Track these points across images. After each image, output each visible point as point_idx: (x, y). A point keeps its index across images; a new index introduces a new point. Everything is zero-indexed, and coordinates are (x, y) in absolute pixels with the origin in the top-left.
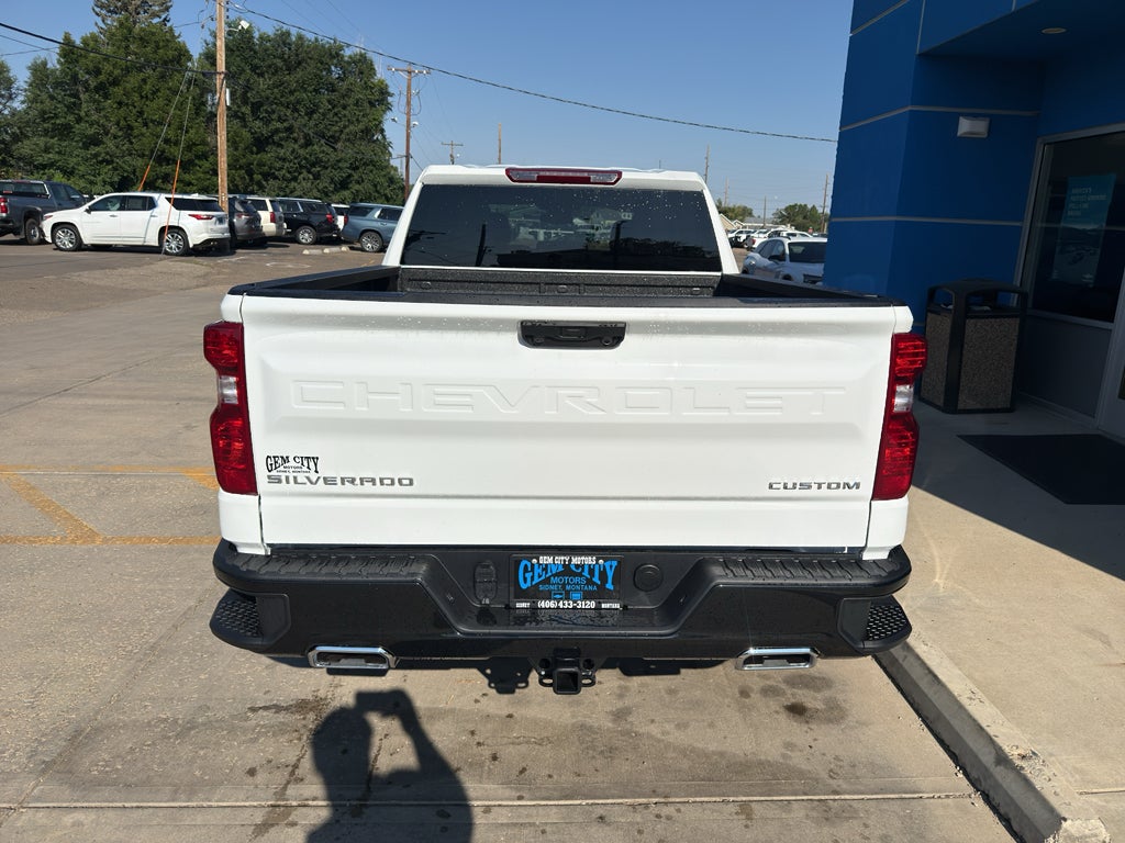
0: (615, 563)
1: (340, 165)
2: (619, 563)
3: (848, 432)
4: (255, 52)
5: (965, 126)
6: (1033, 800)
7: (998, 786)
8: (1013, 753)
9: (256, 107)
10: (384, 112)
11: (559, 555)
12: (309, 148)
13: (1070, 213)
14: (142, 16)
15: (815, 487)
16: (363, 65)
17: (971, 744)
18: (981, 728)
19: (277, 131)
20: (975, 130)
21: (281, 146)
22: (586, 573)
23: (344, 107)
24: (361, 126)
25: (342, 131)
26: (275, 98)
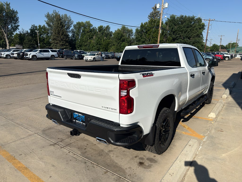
1: (190, 43)
2: (85, 116)
3: (112, 98)
4: (175, 21)
9: (174, 32)
10: (203, 30)
11: (77, 113)
12: (184, 40)
14: (156, 17)
15: (109, 108)
16: (199, 20)
19: (177, 37)
21: (178, 40)
22: (81, 117)
23: (193, 30)
24: (196, 34)
25: (192, 36)
26: (178, 30)
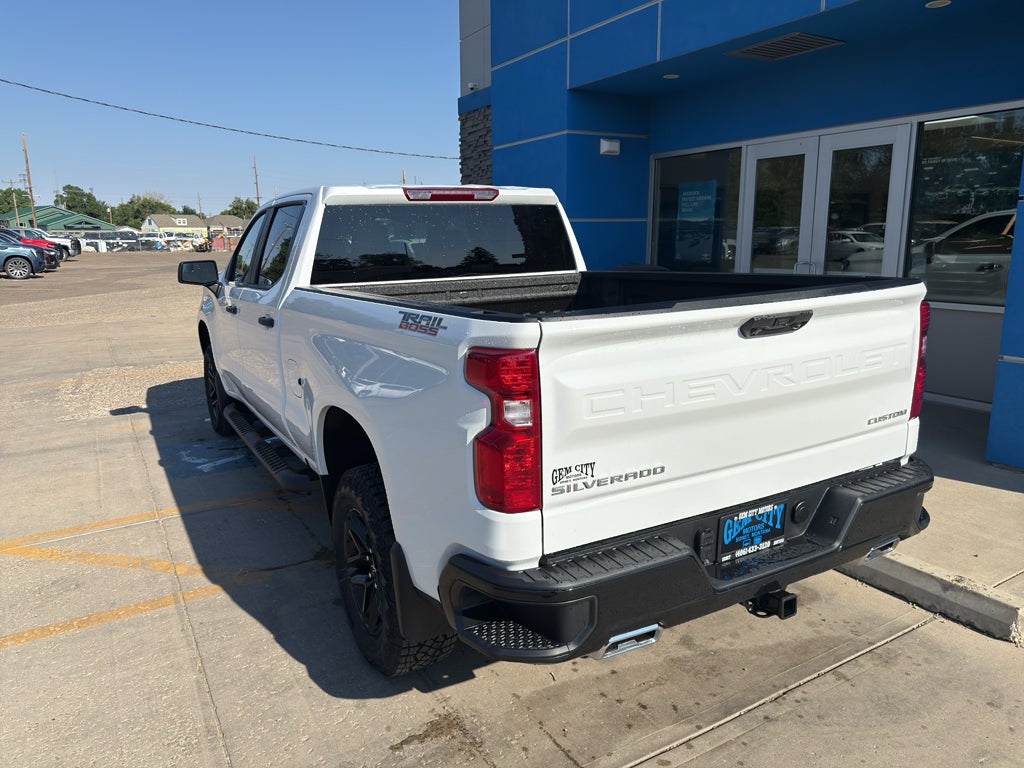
0: (782, 506)
2: (785, 505)
5: (605, 146)
6: (987, 604)
7: (952, 605)
8: (950, 579)
11: (751, 509)
13: (683, 210)
15: (888, 417)
17: (915, 584)
18: (919, 571)
20: (612, 149)
22: (765, 520)
